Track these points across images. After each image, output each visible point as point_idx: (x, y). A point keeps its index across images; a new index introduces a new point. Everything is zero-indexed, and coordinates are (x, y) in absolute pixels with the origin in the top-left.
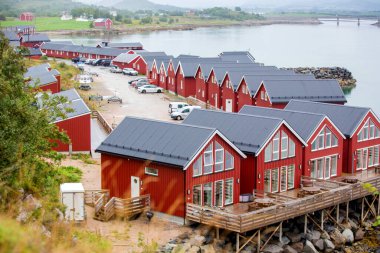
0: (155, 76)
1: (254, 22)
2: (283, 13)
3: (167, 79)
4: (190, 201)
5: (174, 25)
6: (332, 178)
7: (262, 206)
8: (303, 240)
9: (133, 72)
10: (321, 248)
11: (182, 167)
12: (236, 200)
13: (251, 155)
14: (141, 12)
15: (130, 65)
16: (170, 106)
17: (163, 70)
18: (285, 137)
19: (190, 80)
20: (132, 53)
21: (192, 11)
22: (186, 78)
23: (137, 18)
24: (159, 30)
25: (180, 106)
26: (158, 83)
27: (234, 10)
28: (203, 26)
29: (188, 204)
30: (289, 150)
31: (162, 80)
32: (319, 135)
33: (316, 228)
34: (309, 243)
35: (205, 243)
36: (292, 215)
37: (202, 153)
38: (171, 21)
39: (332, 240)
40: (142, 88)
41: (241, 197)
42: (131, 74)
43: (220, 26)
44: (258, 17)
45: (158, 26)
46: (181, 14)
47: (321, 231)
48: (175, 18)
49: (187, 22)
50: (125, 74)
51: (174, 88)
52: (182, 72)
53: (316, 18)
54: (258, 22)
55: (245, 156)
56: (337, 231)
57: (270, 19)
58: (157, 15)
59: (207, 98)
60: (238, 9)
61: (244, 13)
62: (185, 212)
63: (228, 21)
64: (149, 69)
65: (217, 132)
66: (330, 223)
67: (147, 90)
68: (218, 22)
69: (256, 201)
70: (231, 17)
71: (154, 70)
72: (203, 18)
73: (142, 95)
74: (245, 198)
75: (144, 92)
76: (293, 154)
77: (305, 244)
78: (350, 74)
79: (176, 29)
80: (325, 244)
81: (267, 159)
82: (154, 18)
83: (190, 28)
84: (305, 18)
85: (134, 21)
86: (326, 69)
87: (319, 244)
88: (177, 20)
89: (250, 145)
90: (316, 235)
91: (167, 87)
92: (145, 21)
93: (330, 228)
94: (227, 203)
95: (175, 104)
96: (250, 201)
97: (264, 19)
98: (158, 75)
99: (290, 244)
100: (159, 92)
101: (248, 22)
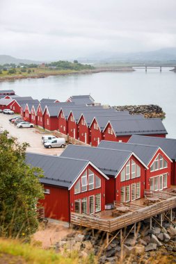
0: (27, 115)
1: (87, 71)
2: (107, 63)
3: (37, 117)
4: (73, 211)
5: (31, 75)
6: (164, 189)
7: (121, 212)
8: (150, 234)
9: (11, 112)
10: (162, 239)
11: (67, 188)
12: (103, 209)
13: (112, 177)
14: (8, 65)
15: (8, 107)
16: (43, 138)
17: (33, 111)
18: (134, 164)
19: (54, 118)
20: (8, 98)
21: (43, 64)
22: (51, 117)
23: (5, 70)
24: (21, 78)
25: (50, 138)
26: (30, 120)
27: (73, 62)
28: (52, 75)
29: (72, 213)
30: (137, 172)
31: (33, 118)
32: (155, 160)
33: (158, 226)
34: (154, 236)
35: (84, 240)
36: (143, 218)
37: (80, 178)
38: (29, 72)
39: (168, 233)
40: (19, 125)
41: (106, 206)
42: (9, 114)
43: (63, 75)
44: (90, 67)
45: (20, 75)
46: (35, 66)
47: (161, 228)
48: (32, 69)
49: (41, 72)
50: (4, 113)
51: (42, 124)
52: (48, 113)
53: (131, 67)
54: (91, 71)
55: (108, 178)
56: (171, 227)
57: (98, 68)
58: (19, 67)
59: (67, 132)
60: (76, 62)
61: (80, 65)
62: (70, 219)
63: (69, 71)
64: (23, 110)
65: (90, 163)
66: (166, 221)
67: (24, 125)
68: (62, 71)
69: (117, 209)
70: (71, 68)
71: (27, 111)
72: (51, 69)
73: (20, 129)
74: (109, 207)
75: (21, 127)
76: (139, 175)
77: (151, 237)
78: (161, 109)
79: (33, 77)
80: (164, 237)
81: (123, 179)
82: (17, 69)
83: (43, 76)
84: (123, 67)
85: (3, 72)
86: (144, 106)
87: (161, 236)
88: (33, 71)
89: (111, 170)
90: (157, 230)
91: (37, 123)
92: (12, 72)
93: (166, 225)
94: (97, 211)
95: (46, 137)
96: (112, 209)
97: (94, 68)
98: (30, 115)
99: (141, 237)
100: (32, 127)
101: (83, 71)
